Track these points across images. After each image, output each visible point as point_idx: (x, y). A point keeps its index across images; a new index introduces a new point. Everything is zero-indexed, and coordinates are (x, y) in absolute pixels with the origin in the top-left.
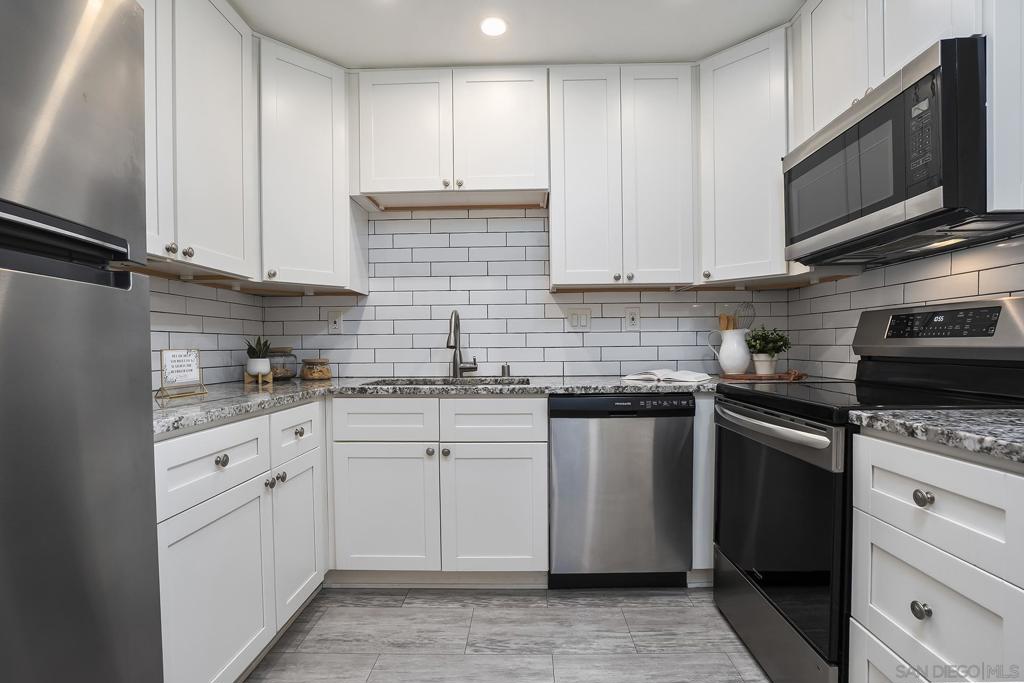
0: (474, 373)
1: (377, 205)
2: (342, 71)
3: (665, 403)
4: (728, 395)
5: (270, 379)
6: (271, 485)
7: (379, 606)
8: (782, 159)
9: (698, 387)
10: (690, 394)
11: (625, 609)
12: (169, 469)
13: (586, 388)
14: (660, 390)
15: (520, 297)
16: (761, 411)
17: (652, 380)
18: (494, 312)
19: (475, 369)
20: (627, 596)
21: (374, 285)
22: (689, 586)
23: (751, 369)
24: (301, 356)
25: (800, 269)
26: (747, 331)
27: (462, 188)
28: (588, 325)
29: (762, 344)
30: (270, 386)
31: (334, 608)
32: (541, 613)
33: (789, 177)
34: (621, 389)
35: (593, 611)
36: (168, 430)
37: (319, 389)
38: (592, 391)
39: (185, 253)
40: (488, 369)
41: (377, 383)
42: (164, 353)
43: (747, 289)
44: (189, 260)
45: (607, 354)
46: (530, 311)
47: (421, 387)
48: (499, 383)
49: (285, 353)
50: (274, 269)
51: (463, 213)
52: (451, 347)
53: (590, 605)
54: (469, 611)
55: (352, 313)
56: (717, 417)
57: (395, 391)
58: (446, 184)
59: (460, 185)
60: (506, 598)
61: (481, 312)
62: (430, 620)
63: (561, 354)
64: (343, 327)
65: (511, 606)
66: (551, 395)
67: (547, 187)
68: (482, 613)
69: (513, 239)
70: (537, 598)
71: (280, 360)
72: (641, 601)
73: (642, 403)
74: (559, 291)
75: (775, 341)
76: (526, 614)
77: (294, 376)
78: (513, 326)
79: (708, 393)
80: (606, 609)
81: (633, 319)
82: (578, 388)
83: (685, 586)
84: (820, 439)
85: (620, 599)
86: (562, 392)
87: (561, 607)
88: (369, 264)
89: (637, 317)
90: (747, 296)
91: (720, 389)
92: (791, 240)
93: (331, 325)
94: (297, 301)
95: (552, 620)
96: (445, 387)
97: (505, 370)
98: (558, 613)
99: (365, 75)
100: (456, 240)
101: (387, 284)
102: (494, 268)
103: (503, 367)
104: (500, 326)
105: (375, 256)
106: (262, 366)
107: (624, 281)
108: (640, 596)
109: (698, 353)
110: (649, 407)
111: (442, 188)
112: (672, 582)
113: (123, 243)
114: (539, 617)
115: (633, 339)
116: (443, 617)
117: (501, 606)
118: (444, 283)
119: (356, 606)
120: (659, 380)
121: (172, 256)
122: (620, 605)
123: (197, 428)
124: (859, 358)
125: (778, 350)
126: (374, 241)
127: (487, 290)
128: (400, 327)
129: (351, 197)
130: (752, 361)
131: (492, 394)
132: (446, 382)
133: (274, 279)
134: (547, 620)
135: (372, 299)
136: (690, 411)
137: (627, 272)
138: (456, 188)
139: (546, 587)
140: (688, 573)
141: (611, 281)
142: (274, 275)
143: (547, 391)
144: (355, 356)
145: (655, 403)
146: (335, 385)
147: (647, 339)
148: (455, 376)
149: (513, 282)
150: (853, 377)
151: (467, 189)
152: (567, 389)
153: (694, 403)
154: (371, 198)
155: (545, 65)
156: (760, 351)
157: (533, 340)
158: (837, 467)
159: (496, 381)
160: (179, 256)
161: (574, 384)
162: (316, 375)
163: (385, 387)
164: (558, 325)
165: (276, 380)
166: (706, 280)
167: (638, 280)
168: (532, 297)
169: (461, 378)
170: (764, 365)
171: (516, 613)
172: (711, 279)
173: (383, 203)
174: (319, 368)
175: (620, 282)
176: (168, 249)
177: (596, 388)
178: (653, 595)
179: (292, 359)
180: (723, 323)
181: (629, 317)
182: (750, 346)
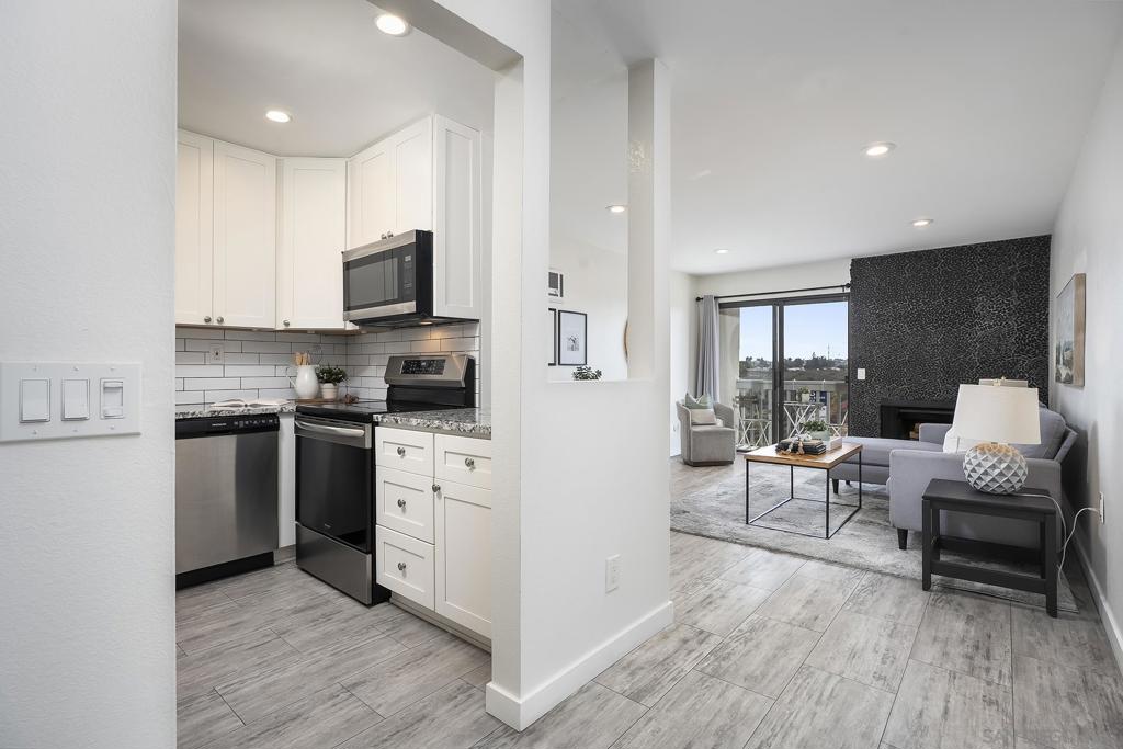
4: (304, 412)
8: (342, 254)
9: (281, 409)
10: (275, 414)
13: (183, 414)
14: (251, 412)
16: (327, 420)
17: (240, 406)
22: (276, 562)
23: (319, 395)
25: (350, 327)
26: (317, 366)
29: (328, 376)
33: (347, 266)
34: (216, 414)
38: (190, 416)
56: (297, 429)
73: (236, 423)
75: (337, 374)
79: (289, 414)
81: (217, 354)
83: (273, 563)
84: (358, 432)
89: (221, 353)
90: (316, 339)
91: (298, 409)
92: (347, 308)
107: (215, 323)
109: (285, 382)
110: (243, 425)
112: (264, 562)
115: (217, 371)
120: (246, 406)
124: (388, 386)
125: (339, 380)
130: (320, 389)
136: (276, 427)
137: (217, 316)
140: (275, 552)
141: (204, 323)
145: (247, 423)
147: (231, 371)
150: (385, 399)
153: (278, 422)
156: (327, 382)
158: (368, 445)
166: (285, 326)
167: (226, 323)
170: (329, 391)
172: (290, 326)
175: (210, 324)
177: (192, 414)
180: (298, 360)
181: (213, 353)
182: (319, 378)
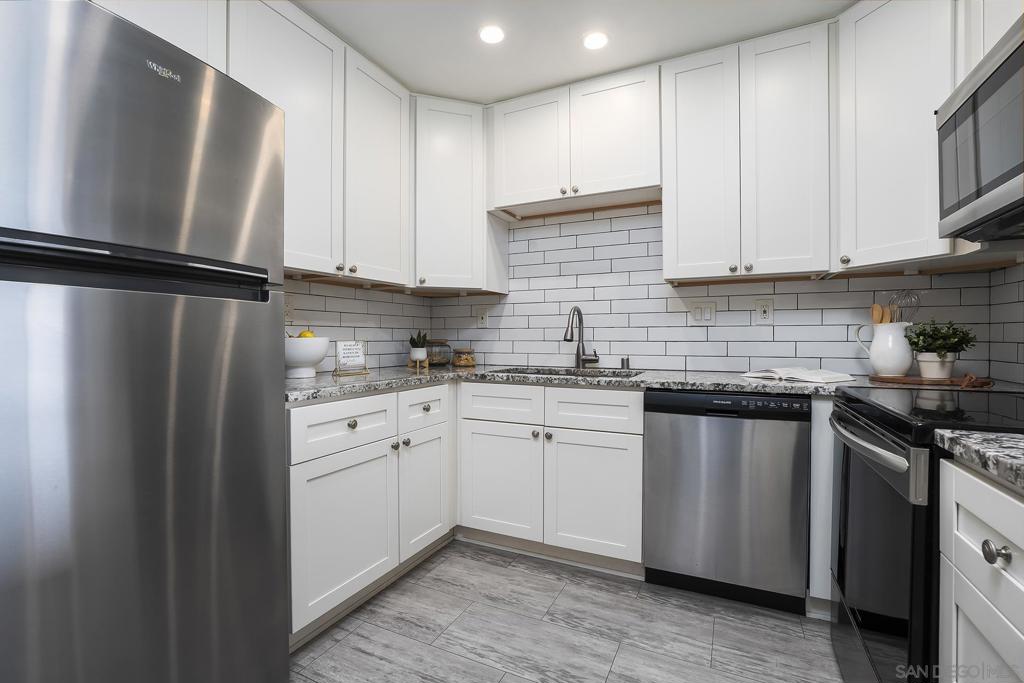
0: (596, 365)
1: (514, 216)
2: (479, 109)
3: (772, 405)
5: (426, 364)
6: (396, 447)
7: (489, 562)
8: (936, 113)
9: (816, 389)
10: (806, 396)
11: (717, 620)
12: (309, 426)
13: (682, 384)
15: (642, 292)
17: (772, 379)
18: (617, 306)
19: (597, 361)
20: (727, 608)
21: (514, 285)
22: (809, 615)
23: (912, 371)
24: (455, 346)
26: (907, 324)
27: (578, 194)
28: (713, 319)
29: (924, 341)
30: (426, 370)
31: (455, 557)
32: (628, 602)
34: (721, 387)
35: (681, 614)
36: (308, 398)
37: (463, 373)
38: (690, 387)
39: (351, 270)
40: (609, 362)
41: (508, 371)
42: (338, 343)
43: (921, 272)
44: (354, 275)
45: (734, 349)
46: (650, 306)
47: (529, 375)
48: (618, 376)
49: (442, 344)
50: (424, 277)
51: (589, 216)
52: (569, 341)
53: (681, 607)
54: (561, 584)
55: (496, 311)
57: (508, 379)
58: (564, 192)
59: (576, 191)
60: (601, 581)
61: (605, 307)
62: (525, 583)
63: (684, 349)
64: (488, 322)
65: (601, 589)
66: (649, 389)
67: (658, 183)
68: (573, 589)
69: (636, 236)
70: (630, 587)
71: (436, 349)
72: (741, 617)
73: (744, 403)
74: (679, 284)
76: (611, 600)
77: (448, 363)
78: (636, 320)
79: (828, 397)
80: (697, 615)
81: (765, 312)
82: (675, 383)
83: (803, 613)
84: (899, 461)
85: (717, 609)
86: (658, 386)
87: (648, 603)
88: (508, 268)
89: (769, 310)
92: (946, 212)
93: (480, 320)
94: (454, 301)
95: (636, 611)
96: (549, 376)
97: (625, 363)
98: (644, 606)
99: (497, 108)
100: (583, 241)
101: (523, 284)
102: (618, 265)
103: (623, 360)
104: (623, 320)
105: (514, 260)
106: (420, 354)
107: (741, 272)
108: (741, 611)
109: (849, 350)
110: (752, 407)
111: (560, 196)
112: (792, 606)
113: (265, 271)
114: (625, 606)
115: (766, 333)
116: (537, 584)
117: (591, 587)
118: (571, 282)
119: (473, 559)
120: (780, 379)
121: (341, 273)
122: (715, 615)
123: (331, 398)
126: (514, 247)
127: (610, 286)
128: (534, 322)
129: (488, 212)
131: (609, 386)
132: (568, 372)
133: (425, 285)
134: (631, 611)
135: (511, 298)
136: (805, 416)
137: (746, 262)
138: (573, 194)
139: (643, 579)
140: (807, 600)
141: (728, 273)
142: (424, 281)
143: (642, 385)
144: (498, 347)
145: (760, 403)
146: (480, 371)
147: (781, 333)
148: (578, 366)
149: (636, 278)
151: (582, 194)
152: (663, 384)
153: (810, 407)
154: (506, 211)
155: (656, 62)
156: (927, 350)
157: (654, 334)
158: (917, 498)
159: (614, 372)
160: (347, 272)
161: (673, 379)
162: (463, 363)
163: (500, 375)
164: (681, 319)
165: (432, 365)
166: (844, 266)
167: (757, 271)
168: (655, 291)
169: (584, 368)
170: (932, 367)
171: (603, 597)
172: (850, 265)
173: (519, 213)
174: (464, 357)
175: (738, 273)
176: (338, 268)
177: (694, 384)
178: (757, 614)
179: (446, 349)
180: (877, 313)
181: (760, 311)
182: (913, 344)
